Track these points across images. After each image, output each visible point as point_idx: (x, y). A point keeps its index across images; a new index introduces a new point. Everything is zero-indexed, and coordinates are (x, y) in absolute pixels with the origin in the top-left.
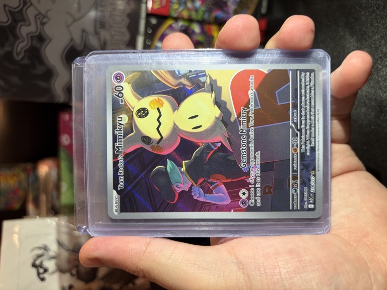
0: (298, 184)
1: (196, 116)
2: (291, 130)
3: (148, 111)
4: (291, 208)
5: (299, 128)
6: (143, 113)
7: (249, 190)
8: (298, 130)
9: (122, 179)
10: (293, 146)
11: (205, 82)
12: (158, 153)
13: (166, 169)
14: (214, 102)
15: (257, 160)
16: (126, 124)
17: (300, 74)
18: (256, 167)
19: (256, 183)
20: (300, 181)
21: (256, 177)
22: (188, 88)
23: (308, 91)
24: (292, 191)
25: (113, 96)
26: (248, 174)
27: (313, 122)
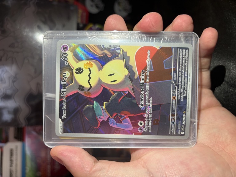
0: (175, 119)
1: (113, 74)
2: (172, 85)
3: (82, 70)
4: (170, 134)
5: (177, 84)
6: (79, 71)
7: (144, 122)
8: (176, 85)
9: (65, 112)
10: (173, 95)
11: (119, 53)
12: (88, 97)
13: (93, 107)
14: (124, 65)
15: (150, 103)
16: (68, 77)
17: (179, 50)
18: (149, 107)
19: (149, 117)
20: (177, 117)
21: (149, 113)
22: (108, 56)
23: (184, 61)
24: (171, 123)
25: (61, 59)
26: (144, 112)
27: (186, 81)
